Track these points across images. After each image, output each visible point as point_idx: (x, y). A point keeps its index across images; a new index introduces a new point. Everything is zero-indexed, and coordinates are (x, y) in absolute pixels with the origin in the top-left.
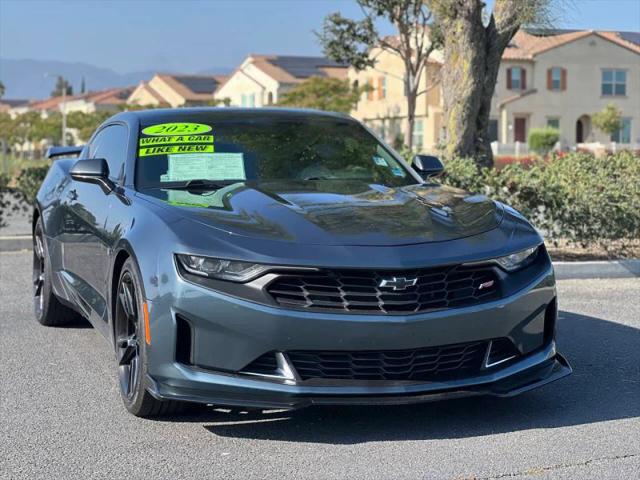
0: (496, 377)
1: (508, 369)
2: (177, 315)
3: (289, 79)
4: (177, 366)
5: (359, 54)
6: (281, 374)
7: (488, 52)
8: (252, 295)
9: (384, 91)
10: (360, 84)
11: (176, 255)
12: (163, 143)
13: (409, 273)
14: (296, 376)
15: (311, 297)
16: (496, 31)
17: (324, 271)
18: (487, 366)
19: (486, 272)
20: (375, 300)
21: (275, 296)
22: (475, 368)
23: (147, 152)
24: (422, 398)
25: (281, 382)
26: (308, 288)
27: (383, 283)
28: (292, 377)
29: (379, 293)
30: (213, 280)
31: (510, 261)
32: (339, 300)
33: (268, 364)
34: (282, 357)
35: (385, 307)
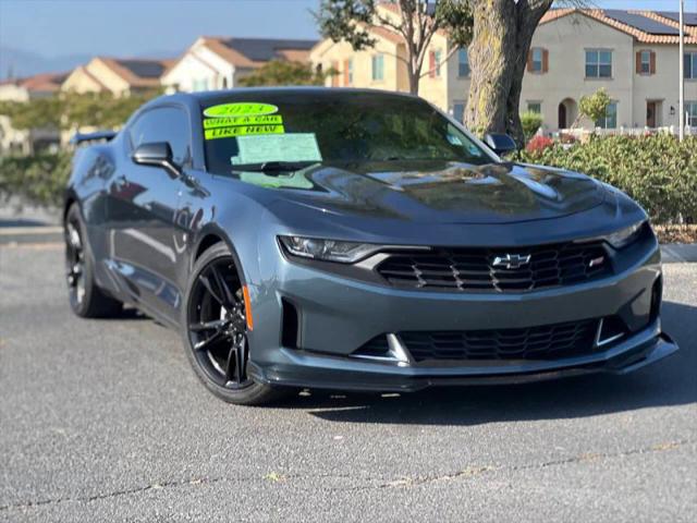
0: (609, 355)
1: (620, 346)
2: (283, 299)
3: (246, 62)
4: (283, 351)
6: (392, 356)
7: (519, 29)
8: (362, 275)
9: (351, 75)
10: (325, 67)
11: (279, 237)
12: (228, 124)
13: (523, 251)
14: (409, 357)
15: (423, 277)
16: (528, 6)
17: (436, 250)
18: (599, 344)
19: (596, 249)
20: (490, 278)
21: (386, 276)
22: (586, 345)
23: (214, 134)
24: (539, 377)
25: (394, 364)
26: (420, 268)
27: (497, 261)
28: (406, 359)
29: (493, 272)
30: (319, 262)
31: (616, 239)
32: (452, 279)
33: (379, 346)
34: (393, 338)
35: (500, 285)
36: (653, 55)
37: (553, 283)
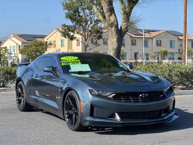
2: (91, 105)
4: (90, 117)
5: (71, 35)
6: (116, 118)
7: (120, 36)
8: (109, 99)
10: (48, 43)
11: (89, 90)
12: (67, 62)
13: (146, 93)
14: (120, 118)
15: (124, 99)
17: (127, 93)
18: (163, 115)
19: (162, 93)
20: (139, 99)
21: (115, 99)
22: (159, 116)
23: (64, 64)
25: (117, 120)
26: (123, 97)
27: (140, 95)
28: (119, 119)
29: (140, 98)
30: (99, 96)
32: (130, 100)
33: (113, 116)
34: (116, 114)
35: (141, 101)
36: (136, 41)
37: (153, 101)
